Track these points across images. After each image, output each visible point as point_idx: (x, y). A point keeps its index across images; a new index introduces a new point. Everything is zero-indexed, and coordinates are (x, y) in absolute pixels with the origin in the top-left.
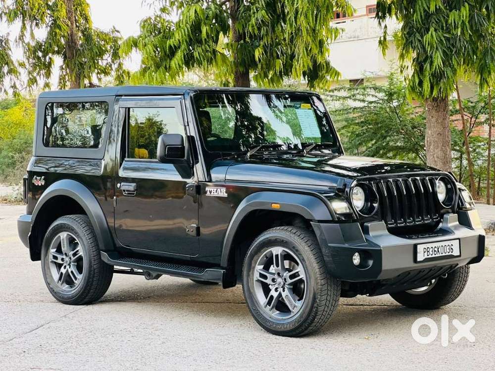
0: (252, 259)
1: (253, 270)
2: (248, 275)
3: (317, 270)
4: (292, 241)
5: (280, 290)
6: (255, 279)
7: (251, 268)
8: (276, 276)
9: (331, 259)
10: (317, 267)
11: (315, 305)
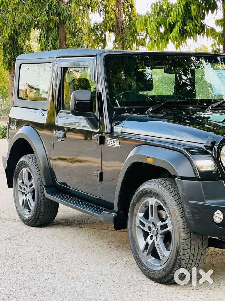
0: (134, 207)
1: (136, 217)
2: (132, 222)
3: (181, 225)
4: (162, 194)
5: (154, 238)
6: (137, 225)
7: (134, 215)
8: (151, 225)
9: (191, 216)
10: (181, 222)
11: (179, 258)
